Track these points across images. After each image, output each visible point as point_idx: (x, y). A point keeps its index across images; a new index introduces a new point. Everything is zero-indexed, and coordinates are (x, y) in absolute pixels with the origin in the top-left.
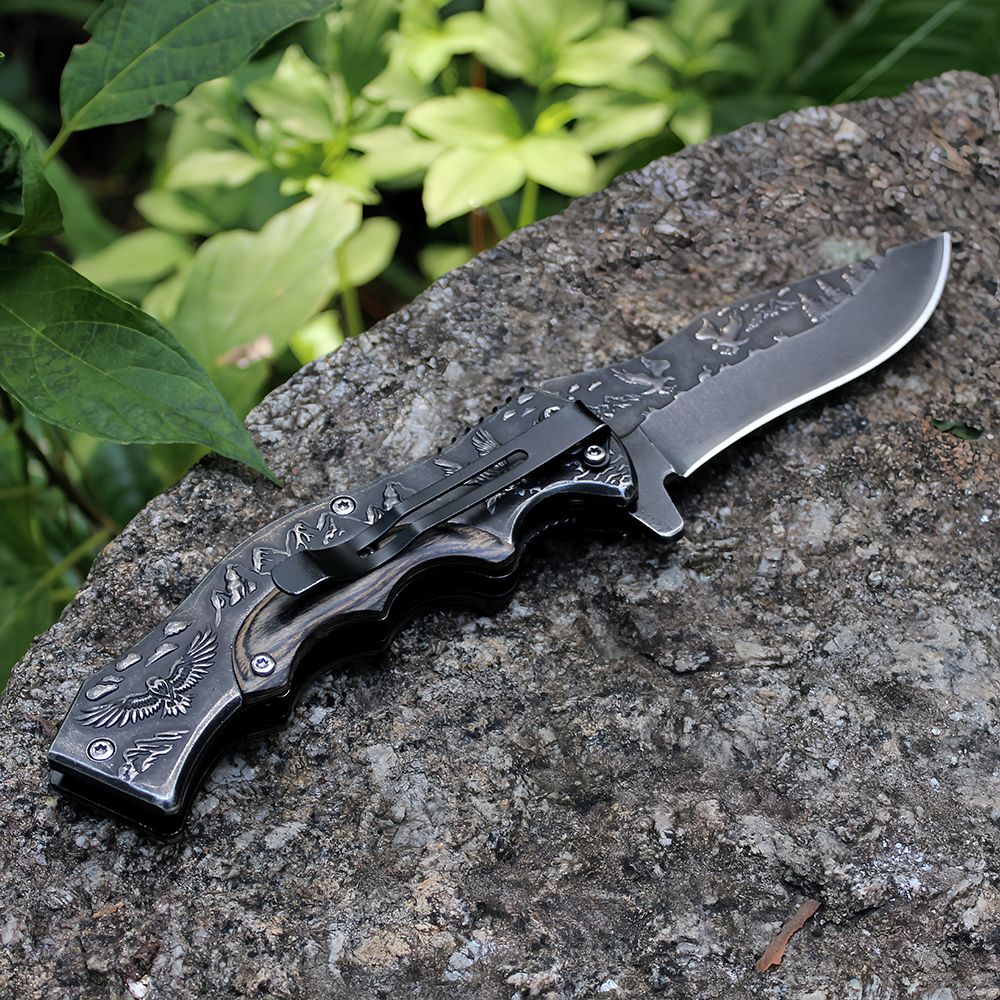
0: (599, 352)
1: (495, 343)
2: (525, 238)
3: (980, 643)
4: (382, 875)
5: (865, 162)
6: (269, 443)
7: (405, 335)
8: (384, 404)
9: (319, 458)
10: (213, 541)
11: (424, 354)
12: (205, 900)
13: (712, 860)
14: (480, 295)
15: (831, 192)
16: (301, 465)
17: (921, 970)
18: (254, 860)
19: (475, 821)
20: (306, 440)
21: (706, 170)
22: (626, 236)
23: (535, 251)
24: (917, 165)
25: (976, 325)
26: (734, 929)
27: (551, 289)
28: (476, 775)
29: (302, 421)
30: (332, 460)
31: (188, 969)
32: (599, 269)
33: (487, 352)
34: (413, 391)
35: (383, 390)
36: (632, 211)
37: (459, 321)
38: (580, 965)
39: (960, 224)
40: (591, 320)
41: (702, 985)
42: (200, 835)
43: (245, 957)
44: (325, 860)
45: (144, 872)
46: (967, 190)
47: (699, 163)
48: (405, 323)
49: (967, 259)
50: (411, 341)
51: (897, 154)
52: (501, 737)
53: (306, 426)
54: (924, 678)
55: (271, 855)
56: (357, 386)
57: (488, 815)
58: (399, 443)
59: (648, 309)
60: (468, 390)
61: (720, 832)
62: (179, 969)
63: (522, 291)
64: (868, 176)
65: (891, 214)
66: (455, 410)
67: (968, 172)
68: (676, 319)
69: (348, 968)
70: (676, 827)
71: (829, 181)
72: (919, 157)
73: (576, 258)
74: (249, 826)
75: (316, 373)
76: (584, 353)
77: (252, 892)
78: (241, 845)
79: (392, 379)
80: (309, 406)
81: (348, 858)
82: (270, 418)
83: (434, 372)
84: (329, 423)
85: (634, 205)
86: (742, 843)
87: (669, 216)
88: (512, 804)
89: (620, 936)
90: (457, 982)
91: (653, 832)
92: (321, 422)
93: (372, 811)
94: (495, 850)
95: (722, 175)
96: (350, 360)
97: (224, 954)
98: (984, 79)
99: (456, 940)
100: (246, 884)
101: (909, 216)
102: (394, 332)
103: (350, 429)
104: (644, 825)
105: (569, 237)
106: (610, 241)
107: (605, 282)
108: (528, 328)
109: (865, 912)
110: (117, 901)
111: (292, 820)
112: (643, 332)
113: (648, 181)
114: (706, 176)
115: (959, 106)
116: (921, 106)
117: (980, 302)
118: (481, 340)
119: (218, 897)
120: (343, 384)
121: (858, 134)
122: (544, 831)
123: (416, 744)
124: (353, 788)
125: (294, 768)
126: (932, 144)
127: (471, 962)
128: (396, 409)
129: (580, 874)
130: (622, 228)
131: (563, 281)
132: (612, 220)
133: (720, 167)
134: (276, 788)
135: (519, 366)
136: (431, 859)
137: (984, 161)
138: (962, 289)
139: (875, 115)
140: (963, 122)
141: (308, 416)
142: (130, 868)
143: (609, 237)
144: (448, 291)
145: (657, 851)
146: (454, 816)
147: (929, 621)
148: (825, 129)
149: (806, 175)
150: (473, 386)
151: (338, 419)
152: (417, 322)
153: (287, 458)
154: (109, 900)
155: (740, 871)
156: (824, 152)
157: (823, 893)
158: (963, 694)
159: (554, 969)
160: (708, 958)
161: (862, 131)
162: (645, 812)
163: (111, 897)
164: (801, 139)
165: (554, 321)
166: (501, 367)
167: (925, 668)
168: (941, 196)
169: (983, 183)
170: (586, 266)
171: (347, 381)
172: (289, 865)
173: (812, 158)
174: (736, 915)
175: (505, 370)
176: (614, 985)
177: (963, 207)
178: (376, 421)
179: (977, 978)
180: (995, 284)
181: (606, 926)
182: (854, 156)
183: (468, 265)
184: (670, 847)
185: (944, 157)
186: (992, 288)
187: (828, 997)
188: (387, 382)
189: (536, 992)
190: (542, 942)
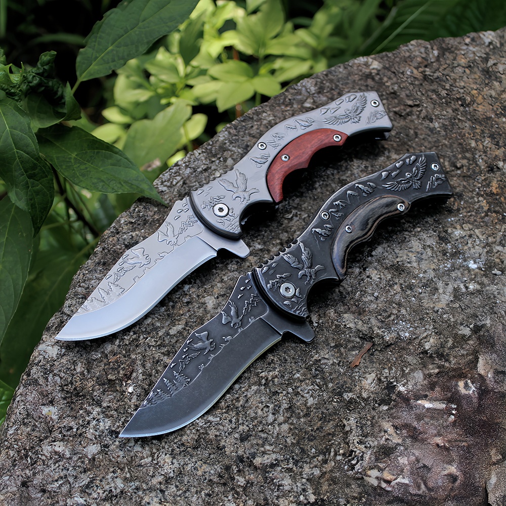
1: (245, 151)
2: (254, 111)
3: (429, 249)
5: (382, 76)
6: (162, 191)
7: (211, 150)
8: (204, 175)
10: (144, 228)
11: (218, 156)
12: (149, 353)
13: (333, 330)
14: (238, 133)
16: (175, 199)
17: (410, 365)
18: (166, 339)
20: (176, 190)
21: (322, 83)
22: (292, 109)
23: (258, 116)
24: (402, 76)
25: (426, 135)
26: (342, 354)
29: (174, 183)
31: (144, 377)
33: (242, 154)
34: (215, 170)
35: (204, 170)
36: (294, 99)
37: (231, 143)
38: (286, 369)
39: (419, 97)
41: (331, 374)
42: (145, 331)
45: (126, 345)
46: (421, 84)
47: (319, 80)
48: (211, 145)
49: (422, 110)
50: (213, 152)
51: (394, 73)
53: (176, 184)
54: (408, 262)
55: (172, 336)
56: (194, 169)
61: (335, 320)
62: (141, 377)
64: (383, 81)
65: (392, 95)
67: (421, 78)
70: (319, 319)
71: (368, 84)
72: (403, 73)
73: (273, 118)
74: (163, 327)
75: (179, 166)
77: (166, 350)
78: (160, 334)
79: (207, 166)
80: (176, 178)
82: (162, 183)
83: (222, 163)
84: (184, 183)
85: (295, 97)
86: (343, 324)
87: (309, 100)
89: (300, 358)
92: (181, 183)
95: (328, 84)
96: (191, 160)
97: (157, 371)
98: (427, 43)
100: (163, 347)
101: (399, 95)
102: (206, 149)
103: (192, 185)
105: (271, 110)
106: (286, 111)
109: (389, 346)
110: (117, 355)
111: (179, 324)
113: (300, 88)
114: (322, 85)
115: (417, 53)
116: (403, 54)
117: (427, 126)
118: (239, 150)
119: (153, 352)
120: (189, 169)
121: (379, 66)
123: (223, 296)
124: (200, 312)
125: (178, 307)
126: (407, 68)
128: (209, 177)
130: (290, 106)
132: (286, 103)
133: (327, 81)
134: (172, 314)
137: (427, 73)
138: (420, 121)
139: (385, 58)
141: (176, 181)
142: (121, 343)
143: (286, 109)
144: (226, 132)
147: (410, 242)
148: (367, 65)
149: (360, 82)
151: (188, 181)
152: (215, 145)
153: (169, 196)
155: (343, 334)
156: (366, 73)
157: (374, 340)
158: (423, 267)
159: (277, 371)
160: (332, 365)
161: (380, 64)
163: (115, 354)
164: (357, 69)
167: (409, 259)
168: (411, 87)
169: (427, 81)
171: (190, 168)
172: (178, 340)
173: (361, 76)
174: (342, 350)
176: (298, 375)
177: (420, 91)
178: (202, 181)
179: (431, 367)
180: (433, 119)
181: (295, 355)
182: (378, 74)
183: (233, 123)
184: (317, 326)
185: (412, 72)
186: (431, 120)
187: (376, 376)
188: (205, 167)
189: (270, 379)
190: (272, 361)
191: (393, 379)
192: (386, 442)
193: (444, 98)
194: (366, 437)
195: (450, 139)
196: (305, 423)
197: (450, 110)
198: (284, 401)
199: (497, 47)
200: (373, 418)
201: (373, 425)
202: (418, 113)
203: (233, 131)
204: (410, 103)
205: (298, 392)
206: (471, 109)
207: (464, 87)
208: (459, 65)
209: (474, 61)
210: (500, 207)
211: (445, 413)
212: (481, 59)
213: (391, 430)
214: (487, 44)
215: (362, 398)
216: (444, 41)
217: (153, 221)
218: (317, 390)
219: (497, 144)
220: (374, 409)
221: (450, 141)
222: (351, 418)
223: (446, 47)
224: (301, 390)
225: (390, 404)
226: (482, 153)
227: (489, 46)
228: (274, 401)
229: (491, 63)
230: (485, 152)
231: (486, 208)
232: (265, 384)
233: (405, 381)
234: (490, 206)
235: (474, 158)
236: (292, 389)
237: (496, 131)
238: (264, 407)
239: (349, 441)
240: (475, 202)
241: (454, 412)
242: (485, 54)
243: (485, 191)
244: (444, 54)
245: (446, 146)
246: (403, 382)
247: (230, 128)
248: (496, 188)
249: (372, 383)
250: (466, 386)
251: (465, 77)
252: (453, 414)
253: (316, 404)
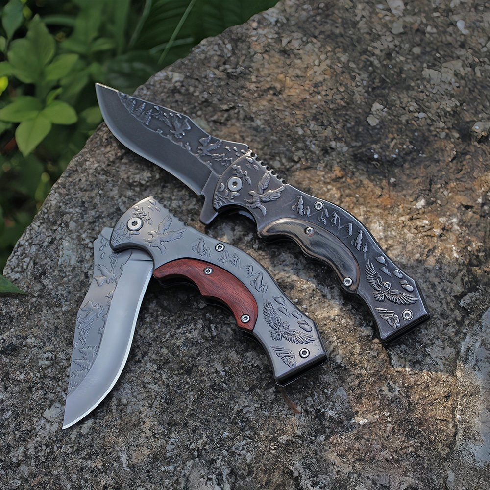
0: (122, 198)
1: (83, 208)
2: (76, 163)
4: (129, 427)
5: (187, 86)
6: (16, 280)
7: (48, 218)
8: (52, 248)
9: (37, 278)
10: (12, 326)
11: (59, 223)
12: (69, 463)
13: (242, 374)
14: (69, 192)
15: (180, 103)
17: (329, 384)
18: (80, 441)
19: (153, 394)
20: (29, 273)
23: (82, 167)
24: (206, 81)
25: (252, 135)
26: (259, 396)
27: (94, 179)
28: (146, 376)
29: (25, 267)
30: (42, 277)
32: (108, 165)
33: (81, 213)
34: (60, 239)
35: (50, 243)
37: (66, 205)
38: (212, 431)
39: (232, 99)
40: (113, 186)
41: (257, 421)
42: (57, 440)
43: (93, 478)
44: (106, 430)
45: (43, 462)
48: (46, 213)
49: (239, 112)
50: (51, 220)
51: (197, 79)
52: (149, 358)
53: (27, 268)
54: (288, 277)
55: (86, 436)
56: (39, 245)
57: (156, 389)
58: (64, 261)
59: (132, 174)
60: (81, 231)
61: (240, 363)
63: (83, 184)
64: (190, 91)
65: (205, 104)
66: (79, 240)
67: (225, 77)
68: (145, 174)
69: (132, 467)
70: (224, 367)
71: (177, 99)
73: (98, 164)
74: (73, 429)
75: (22, 246)
76: (117, 200)
77: (85, 453)
78: (73, 437)
79: (51, 237)
80: (25, 260)
81: (114, 426)
82: (12, 270)
83: (65, 228)
84: (35, 264)
86: (250, 364)
88: (163, 382)
89: (221, 415)
90: (172, 456)
91: (217, 372)
92: (32, 264)
93: (115, 405)
94: (165, 402)
96: (32, 236)
97: (85, 480)
98: (216, 38)
99: (165, 440)
100: (82, 450)
102: (43, 218)
103: (43, 262)
104: (213, 371)
105: (92, 156)
106: (108, 152)
107: (113, 169)
108: (92, 198)
110: (38, 477)
111: (87, 420)
112: (135, 184)
115: (212, 53)
116: (198, 57)
117: (250, 126)
118: (77, 210)
119: (74, 460)
120: (34, 246)
121: (180, 77)
122: (179, 387)
126: (208, 71)
127: (174, 446)
128: (57, 248)
129: (198, 398)
130: (110, 146)
131: (97, 175)
132: (105, 144)
135: (96, 214)
136: (144, 414)
137: (230, 71)
138: (241, 123)
139: (183, 67)
140: (216, 58)
141: (27, 264)
142: (37, 462)
144: (57, 194)
145: (222, 379)
146: (145, 395)
147: (281, 255)
148: (167, 79)
149: (168, 100)
150: (82, 228)
151: (38, 260)
152: (50, 211)
153: (25, 283)
154: (35, 477)
155: (253, 374)
156: (171, 89)
159: (204, 436)
160: (255, 410)
161: (181, 75)
162: (211, 366)
163: (35, 476)
164: (161, 86)
165: (101, 192)
166: (89, 217)
168: (220, 91)
169: (232, 79)
170: (104, 166)
171: (34, 244)
172: (93, 437)
173: (167, 93)
174: (258, 391)
175: (91, 217)
176: (227, 433)
177: (229, 92)
178: (52, 256)
179: (349, 379)
180: (252, 118)
181: (215, 413)
182: (183, 86)
183: (60, 181)
184: (226, 375)
185: (214, 74)
186: (252, 119)
187: (302, 408)
188: (50, 239)
189: (201, 448)
190: (196, 428)
191: (319, 405)
192: (338, 475)
193: (255, 91)
194: (317, 477)
195: (277, 133)
196: (251, 481)
197: (265, 103)
198: (224, 467)
199: (284, 23)
200: (315, 453)
201: (318, 461)
202: (236, 115)
203: (63, 191)
204: (225, 107)
205: (233, 452)
206: (285, 96)
207: (270, 75)
208: (256, 53)
209: (269, 44)
210: (350, 189)
211: (380, 424)
212: (274, 40)
213: (338, 460)
214: (274, 23)
215: (297, 436)
216: (231, 32)
217: (19, 315)
218: (251, 442)
219: (323, 125)
220: (312, 443)
221: (278, 136)
222: (296, 462)
223: (237, 38)
224: (236, 449)
225: (325, 433)
226: (311, 138)
227: (276, 25)
228: (214, 470)
229: (285, 41)
230: (314, 136)
231: (337, 195)
232: (198, 456)
233: (331, 403)
234: (340, 192)
235: (306, 146)
236: (226, 450)
237: (317, 112)
238: (207, 480)
239: (302, 487)
240: (326, 192)
241: (389, 420)
242: (276, 34)
243: (330, 177)
244: (237, 46)
245: (276, 141)
246: (330, 406)
247: (58, 188)
248: (340, 171)
249: (300, 417)
250: (391, 389)
251: (266, 64)
252: (389, 422)
253: (255, 458)
